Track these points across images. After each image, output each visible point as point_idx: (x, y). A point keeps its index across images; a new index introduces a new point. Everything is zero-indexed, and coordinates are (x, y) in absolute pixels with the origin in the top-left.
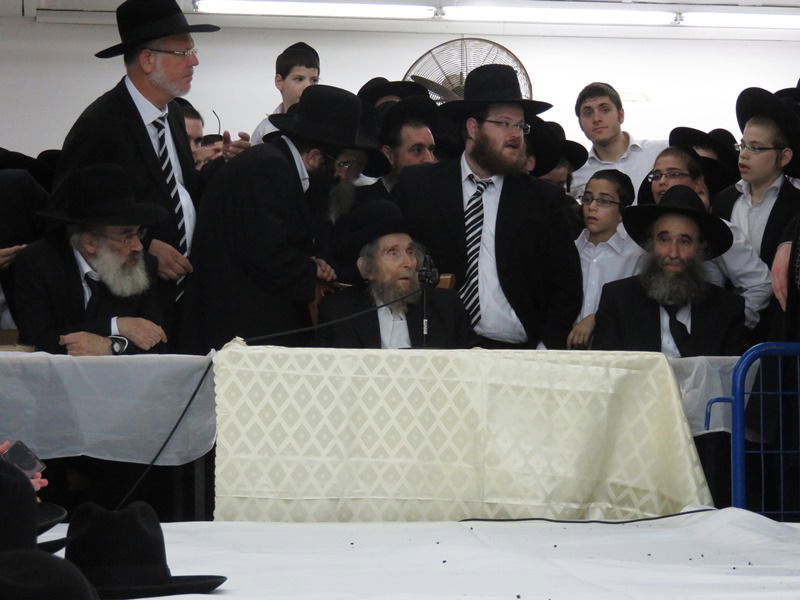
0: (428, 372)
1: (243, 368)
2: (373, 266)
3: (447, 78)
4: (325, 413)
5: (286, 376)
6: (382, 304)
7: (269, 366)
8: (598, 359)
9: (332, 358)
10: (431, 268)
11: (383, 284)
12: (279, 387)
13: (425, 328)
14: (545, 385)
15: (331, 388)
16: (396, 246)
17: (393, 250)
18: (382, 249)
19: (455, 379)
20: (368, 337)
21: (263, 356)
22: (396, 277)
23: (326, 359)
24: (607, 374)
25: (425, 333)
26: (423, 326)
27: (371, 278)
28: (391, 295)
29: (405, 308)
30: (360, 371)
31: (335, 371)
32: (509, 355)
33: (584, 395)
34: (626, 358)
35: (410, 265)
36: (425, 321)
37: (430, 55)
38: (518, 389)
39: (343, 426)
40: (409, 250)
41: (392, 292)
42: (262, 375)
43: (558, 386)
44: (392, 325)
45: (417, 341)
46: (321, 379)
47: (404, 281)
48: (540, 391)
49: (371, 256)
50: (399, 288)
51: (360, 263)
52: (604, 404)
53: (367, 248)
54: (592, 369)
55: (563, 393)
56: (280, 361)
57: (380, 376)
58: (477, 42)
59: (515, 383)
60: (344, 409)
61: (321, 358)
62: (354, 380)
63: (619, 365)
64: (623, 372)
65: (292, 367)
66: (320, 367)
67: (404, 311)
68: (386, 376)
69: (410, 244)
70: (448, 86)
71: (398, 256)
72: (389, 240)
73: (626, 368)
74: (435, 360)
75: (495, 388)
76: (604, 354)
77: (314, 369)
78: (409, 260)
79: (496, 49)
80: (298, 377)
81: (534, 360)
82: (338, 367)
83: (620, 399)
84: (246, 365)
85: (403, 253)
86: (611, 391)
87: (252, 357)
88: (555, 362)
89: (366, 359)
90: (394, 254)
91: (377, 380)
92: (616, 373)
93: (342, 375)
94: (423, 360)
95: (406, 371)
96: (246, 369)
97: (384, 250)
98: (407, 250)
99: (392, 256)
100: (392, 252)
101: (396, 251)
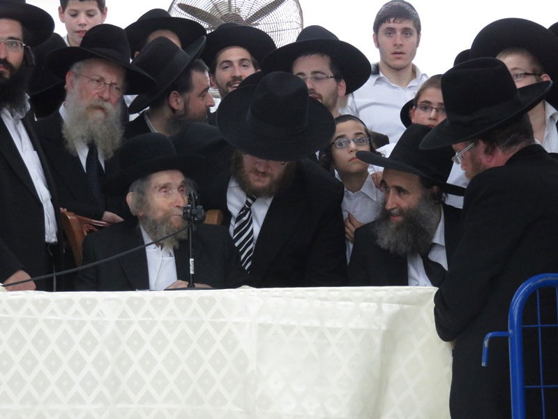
0: (195, 313)
2: (142, 201)
3: (216, 5)
4: (89, 359)
5: (46, 321)
7: (29, 312)
8: (369, 296)
9: (94, 302)
10: (196, 205)
12: (41, 335)
13: (192, 268)
14: (316, 323)
15: (95, 333)
16: (169, 184)
17: (165, 188)
18: (153, 186)
19: (223, 320)
21: (22, 302)
22: (168, 214)
23: (89, 303)
24: (380, 311)
25: (192, 272)
27: (141, 214)
28: (163, 231)
29: (176, 244)
30: (124, 314)
31: (98, 315)
32: (278, 294)
33: (356, 332)
34: (399, 293)
35: (181, 205)
36: (191, 260)
38: (288, 329)
39: (107, 372)
40: (182, 188)
41: (164, 227)
42: (22, 321)
43: (329, 324)
44: (160, 262)
46: (83, 323)
48: (310, 330)
49: (142, 192)
50: (171, 223)
52: (378, 341)
53: (137, 185)
54: (363, 305)
55: (334, 331)
56: (41, 306)
57: (144, 319)
59: (284, 322)
60: (108, 354)
61: (83, 302)
62: (118, 323)
63: (391, 301)
64: (396, 307)
65: (53, 312)
66: (82, 311)
67: (175, 247)
68: (151, 319)
69: (183, 182)
70: (216, 14)
71: (169, 194)
72: (162, 178)
73: (399, 303)
74: (201, 300)
75: (264, 328)
76: (377, 291)
77: (77, 313)
80: (59, 322)
81: (303, 298)
82: (101, 311)
83: (391, 338)
84: (5, 311)
85: (175, 191)
86: (384, 328)
87: (11, 302)
88: (326, 299)
89: (130, 302)
90: (165, 192)
91: (142, 323)
92: (389, 309)
93: (104, 319)
94: (189, 300)
95: (171, 313)
96: (6, 316)
97: (156, 187)
98: (178, 189)
99: (163, 194)
100: (164, 190)
101: (168, 189)
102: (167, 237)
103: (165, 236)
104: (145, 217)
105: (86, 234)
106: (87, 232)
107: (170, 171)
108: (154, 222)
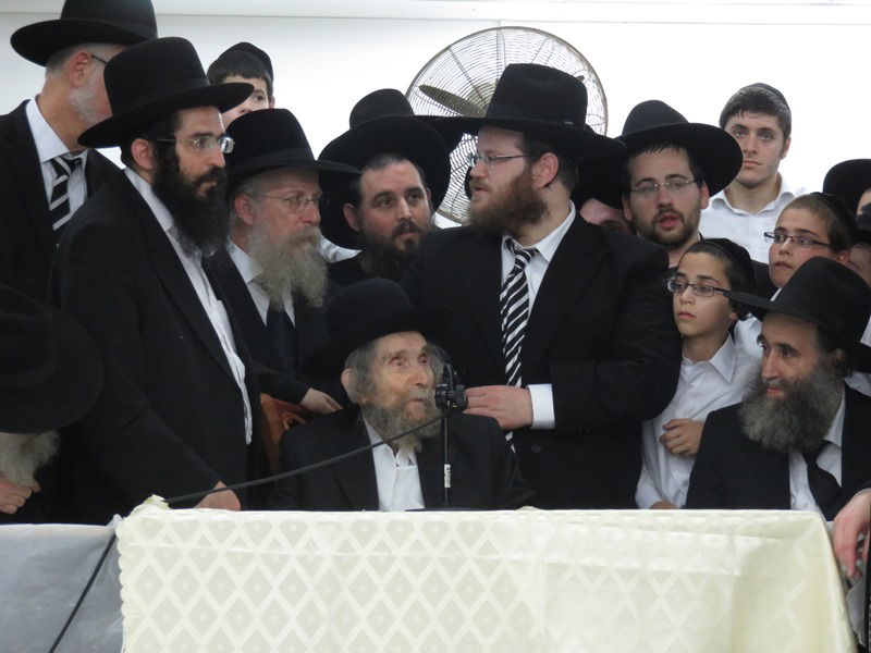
0: (453, 546)
1: (162, 545)
2: (365, 381)
3: (476, 89)
4: (293, 612)
5: (230, 555)
6: (379, 440)
7: (204, 540)
8: (715, 523)
9: (302, 526)
10: (455, 384)
11: (383, 410)
12: (221, 575)
13: (447, 478)
14: (635, 564)
15: (302, 572)
16: (404, 351)
17: (399, 358)
18: (380, 357)
19: (495, 557)
20: (358, 493)
21: (194, 525)
22: (403, 399)
23: (293, 528)
24: (731, 547)
25: (447, 485)
26: (444, 475)
27: (364, 401)
28: (397, 423)
29: (418, 445)
30: (346, 546)
31: (307, 547)
32: (578, 519)
33: (696, 578)
34: (759, 520)
35: (424, 382)
36: (447, 466)
37: (448, 53)
38: (592, 572)
39: (320, 633)
40: (423, 357)
41: (399, 419)
42: (193, 554)
43: (654, 566)
44: (396, 473)
45: (434, 497)
46: (285, 559)
47: (417, 404)
48: (627, 574)
49: (364, 368)
50: (409, 414)
51: (347, 378)
52: (727, 592)
53: (355, 358)
54: (707, 538)
55: (662, 576)
56: (222, 533)
57: (376, 554)
58: (521, 32)
59: (587, 561)
60: (322, 607)
61: (284, 526)
62: (336, 559)
63: (748, 532)
64: (756, 542)
65: (239, 542)
66: (283, 540)
67: (415, 449)
68: (386, 554)
69: (424, 348)
70: (476, 101)
71: (405, 367)
72: (393, 343)
73: (760, 535)
74: (462, 526)
75: (557, 569)
77: (275, 544)
78: (424, 374)
79: (551, 43)
80: (249, 557)
81: (616, 525)
82: (311, 540)
83: (751, 584)
84: (168, 539)
85: (414, 362)
86: (737, 572)
87: (177, 526)
88: (650, 528)
89: (356, 528)
90: (399, 364)
91: (373, 560)
92: (744, 544)
93: (318, 553)
94: (444, 527)
95: (418, 545)
96: (168, 545)
97: (384, 358)
98: (419, 358)
99: (396, 367)
100: (396, 361)
101: (402, 360)
102: (402, 436)
103: (400, 432)
104: (370, 406)
105: (287, 427)
106: (290, 425)
107: (403, 333)
108: (384, 411)
